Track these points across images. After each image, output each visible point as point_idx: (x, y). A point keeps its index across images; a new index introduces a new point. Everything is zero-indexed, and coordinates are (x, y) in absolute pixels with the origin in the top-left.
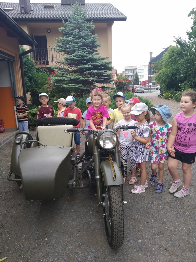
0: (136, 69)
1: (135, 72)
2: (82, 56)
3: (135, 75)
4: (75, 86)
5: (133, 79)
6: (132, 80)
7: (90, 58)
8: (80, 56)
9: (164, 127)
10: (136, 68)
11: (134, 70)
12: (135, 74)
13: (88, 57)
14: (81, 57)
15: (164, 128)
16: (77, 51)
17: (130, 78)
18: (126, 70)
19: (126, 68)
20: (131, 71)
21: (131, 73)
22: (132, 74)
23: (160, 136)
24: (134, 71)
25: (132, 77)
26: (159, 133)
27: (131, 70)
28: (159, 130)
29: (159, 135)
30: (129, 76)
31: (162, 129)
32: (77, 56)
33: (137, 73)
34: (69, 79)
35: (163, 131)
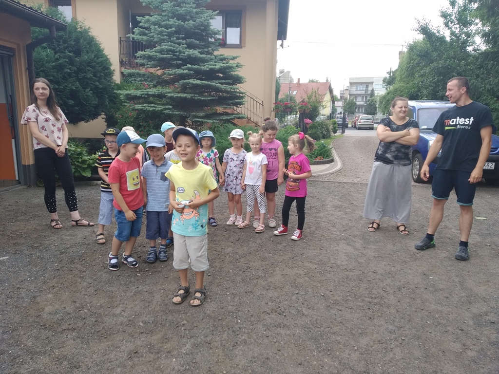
0: (372, 83)
1: (370, 89)
2: (173, 51)
3: (368, 94)
4: (155, 108)
5: (366, 102)
6: (363, 103)
7: (189, 56)
8: (169, 51)
9: (210, 152)
10: (372, 81)
11: (367, 84)
12: (369, 92)
13: (185, 54)
14: (170, 53)
15: (211, 154)
16: (166, 41)
17: (359, 99)
18: (351, 84)
19: (352, 81)
20: (362, 86)
21: (361, 90)
22: (363, 92)
23: (209, 163)
24: (367, 86)
25: (363, 97)
26: (207, 159)
27: (361, 84)
28: (207, 156)
29: (208, 161)
30: (356, 96)
31: (209, 155)
32: (164, 51)
33: (373, 91)
34: (146, 94)
35: (211, 157)
